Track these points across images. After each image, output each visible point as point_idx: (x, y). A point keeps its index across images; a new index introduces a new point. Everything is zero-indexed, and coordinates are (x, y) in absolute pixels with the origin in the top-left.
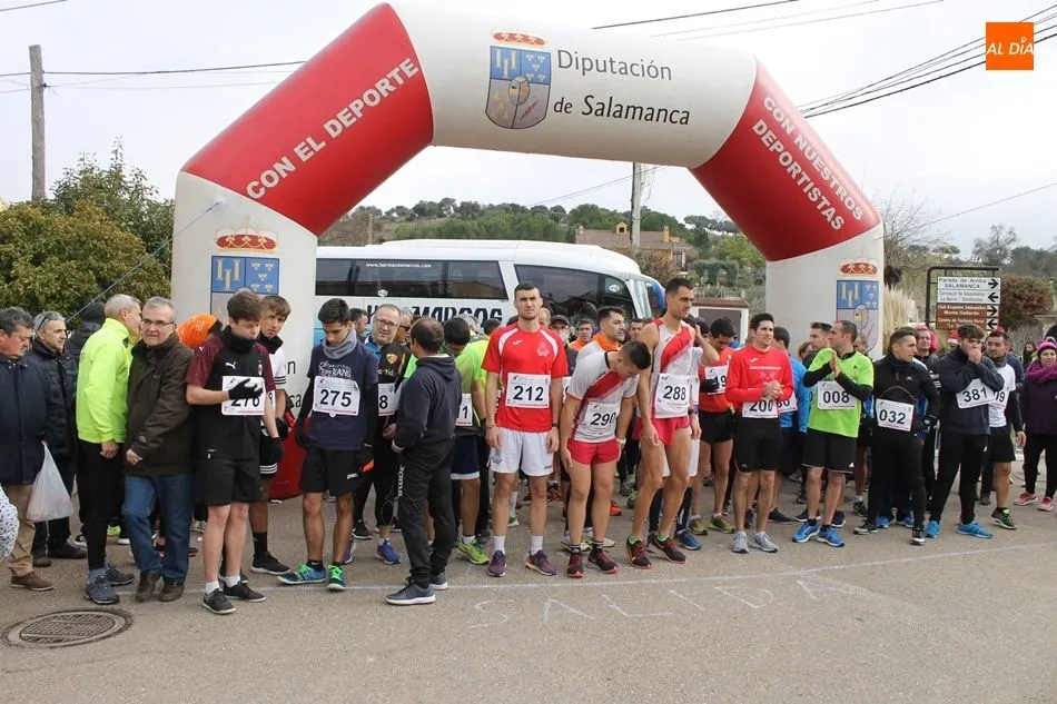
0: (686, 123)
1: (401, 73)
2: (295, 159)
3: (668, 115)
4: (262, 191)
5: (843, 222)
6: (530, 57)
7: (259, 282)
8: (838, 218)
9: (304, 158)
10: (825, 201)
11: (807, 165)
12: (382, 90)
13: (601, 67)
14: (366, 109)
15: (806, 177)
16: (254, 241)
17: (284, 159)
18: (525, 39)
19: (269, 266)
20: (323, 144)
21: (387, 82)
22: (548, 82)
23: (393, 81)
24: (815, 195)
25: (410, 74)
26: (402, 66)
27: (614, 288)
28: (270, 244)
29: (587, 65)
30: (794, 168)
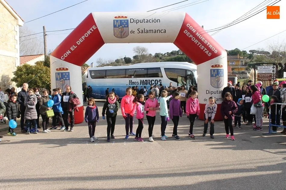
0: (165, 32)
1: (93, 29)
2: (71, 50)
3: (160, 31)
4: (64, 58)
6: (123, 21)
7: (65, 77)
8: (210, 53)
10: (206, 49)
11: (200, 40)
12: (89, 33)
13: (141, 21)
14: (85, 38)
15: (199, 43)
16: (63, 69)
17: (68, 51)
18: (122, 17)
19: (67, 74)
21: (89, 31)
22: (128, 27)
23: (91, 31)
24: (203, 47)
25: (95, 29)
28: (67, 69)
29: (138, 22)
30: (196, 41)
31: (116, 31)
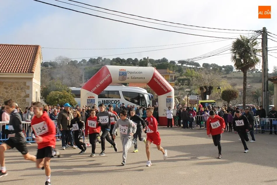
0: (144, 79)
3: (142, 78)
4: (93, 91)
5: (167, 90)
6: (124, 72)
7: (93, 102)
9: (98, 87)
11: (161, 83)
12: (106, 78)
14: (104, 81)
16: (92, 97)
17: (95, 87)
18: (123, 70)
20: (100, 85)
22: (126, 75)
24: (163, 87)
26: (109, 75)
27: (141, 96)
28: (94, 97)
29: (131, 73)
30: (160, 84)
31: (120, 78)
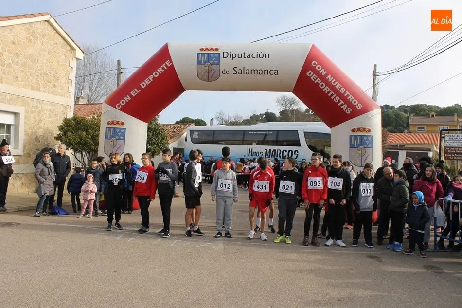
0: (277, 74)
1: (166, 66)
2: (131, 96)
3: (269, 72)
4: (120, 106)
5: (351, 110)
6: (212, 55)
7: (118, 135)
8: (348, 109)
9: (134, 95)
10: (342, 102)
11: (332, 88)
12: (159, 71)
13: (240, 56)
14: (154, 78)
15: (332, 92)
16: (117, 123)
17: (128, 96)
18: (212, 49)
19: (122, 131)
20: (140, 91)
21: (161, 68)
22: (219, 64)
23: (163, 68)
24: (337, 99)
25: (169, 65)
26: (167, 63)
28: (123, 124)
29: (234, 56)
30: (327, 89)
31: (200, 71)
